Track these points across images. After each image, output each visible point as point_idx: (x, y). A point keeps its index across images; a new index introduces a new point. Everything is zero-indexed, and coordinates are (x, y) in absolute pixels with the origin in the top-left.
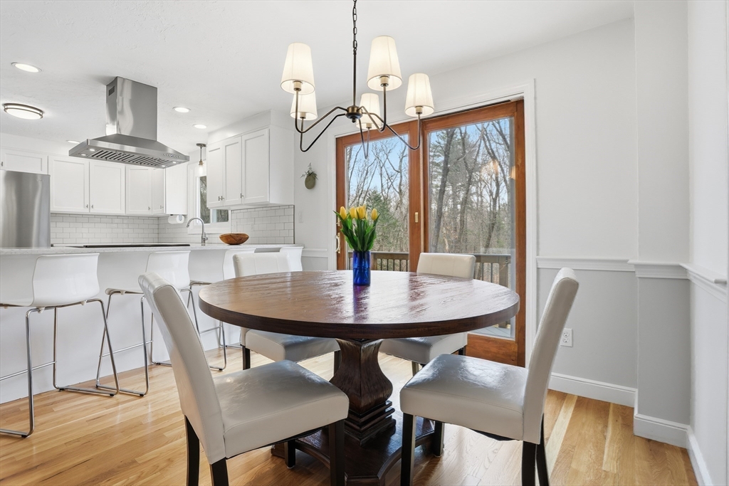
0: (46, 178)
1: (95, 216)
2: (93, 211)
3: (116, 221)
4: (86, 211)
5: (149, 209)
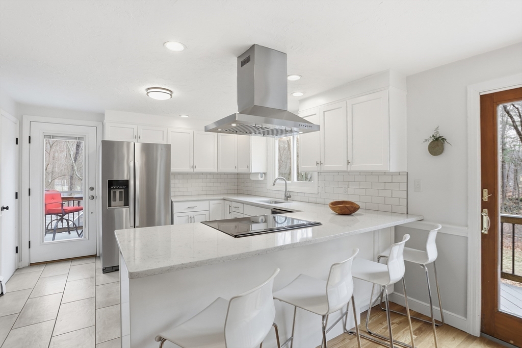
0: (168, 147)
1: (195, 174)
2: (196, 170)
3: (209, 176)
4: (191, 170)
5: (236, 167)
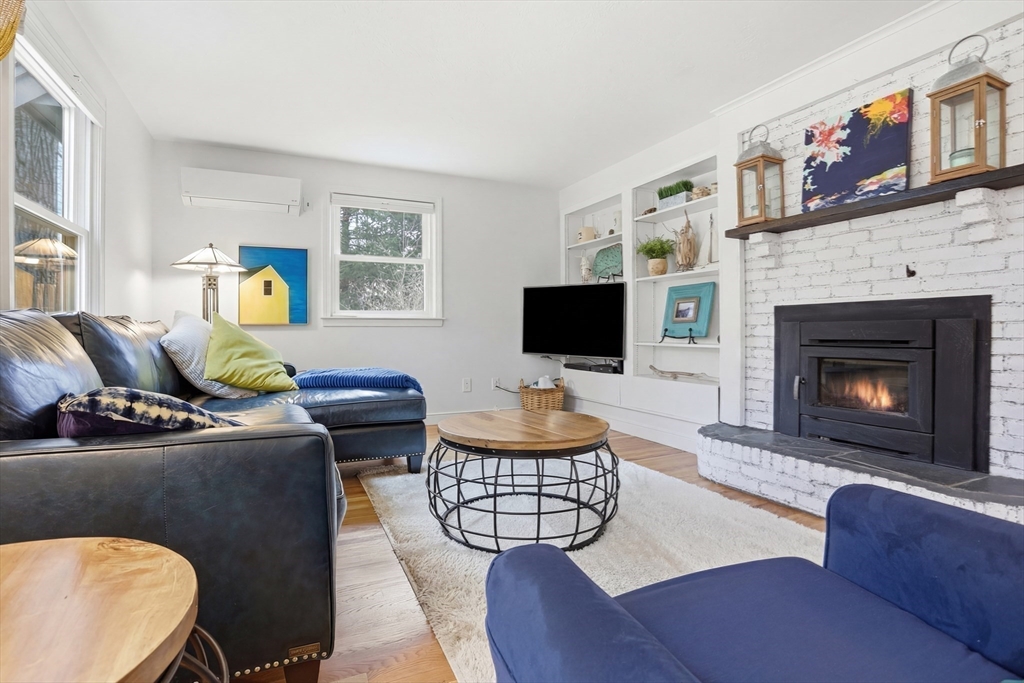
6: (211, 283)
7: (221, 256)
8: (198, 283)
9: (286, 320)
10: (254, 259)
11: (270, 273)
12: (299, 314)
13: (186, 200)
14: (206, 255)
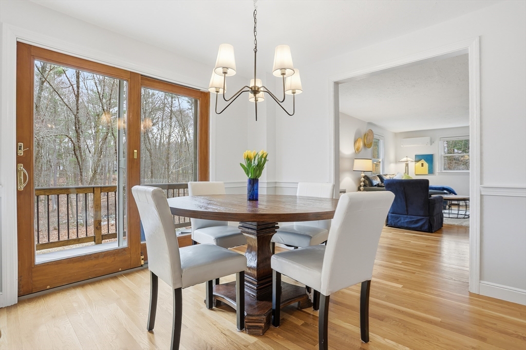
6: (407, 165)
7: (409, 159)
8: (404, 165)
9: (427, 173)
10: (419, 158)
11: (423, 161)
12: (431, 171)
13: (402, 146)
14: (405, 159)
